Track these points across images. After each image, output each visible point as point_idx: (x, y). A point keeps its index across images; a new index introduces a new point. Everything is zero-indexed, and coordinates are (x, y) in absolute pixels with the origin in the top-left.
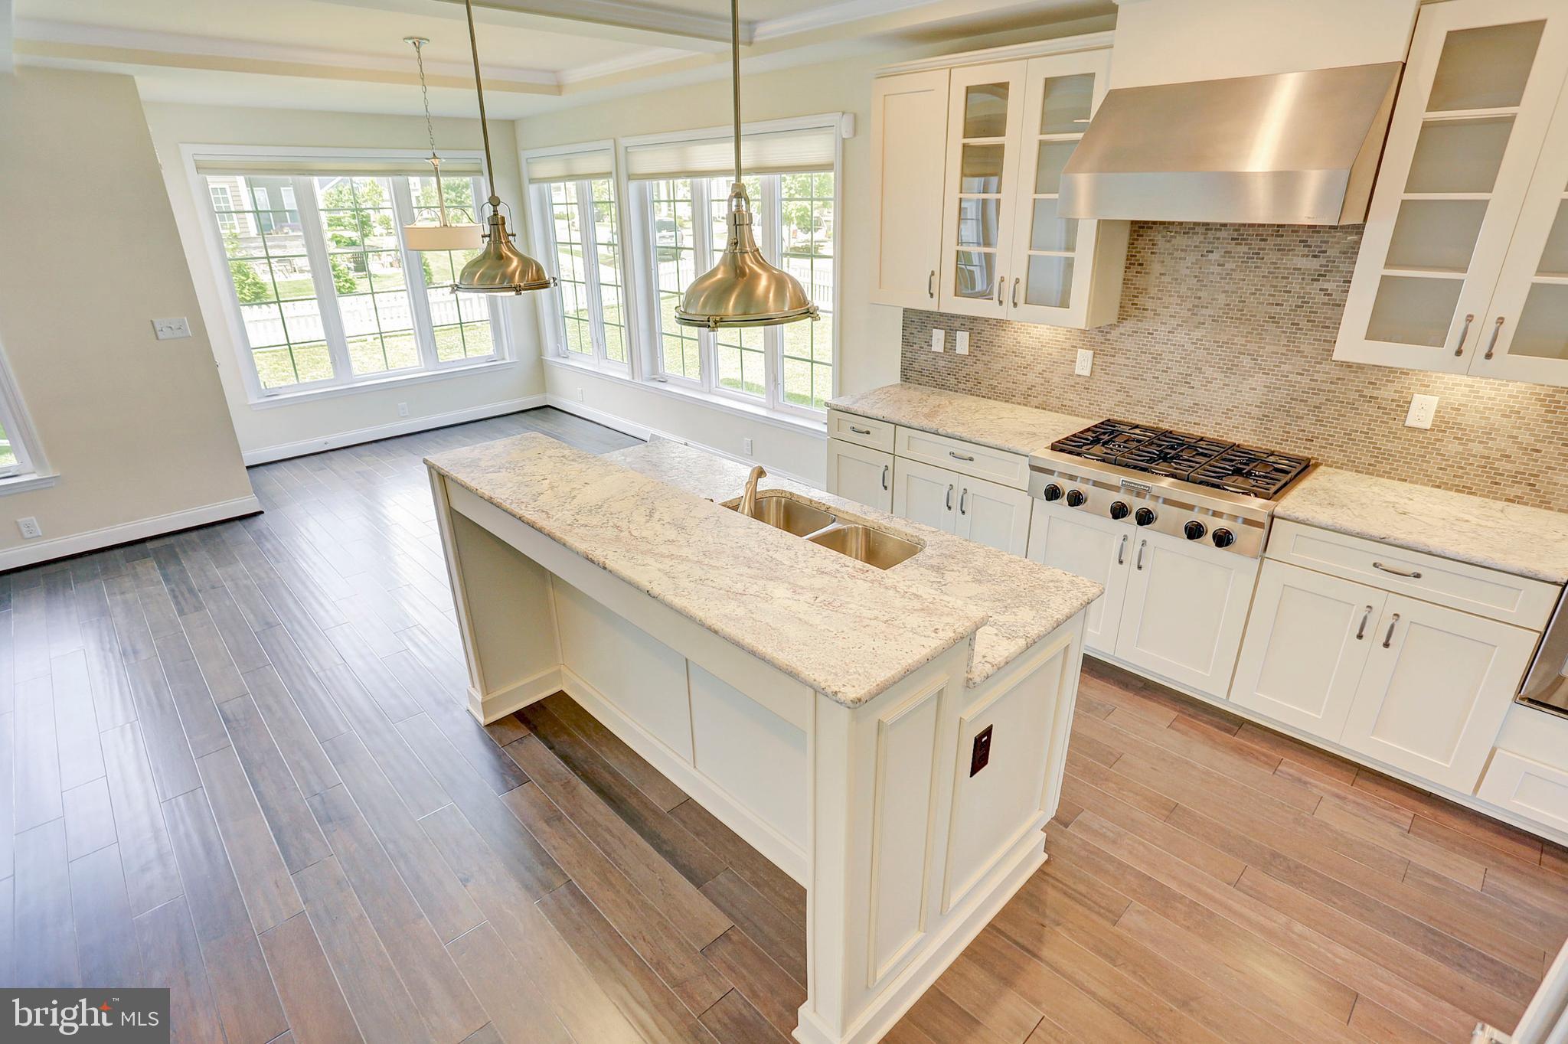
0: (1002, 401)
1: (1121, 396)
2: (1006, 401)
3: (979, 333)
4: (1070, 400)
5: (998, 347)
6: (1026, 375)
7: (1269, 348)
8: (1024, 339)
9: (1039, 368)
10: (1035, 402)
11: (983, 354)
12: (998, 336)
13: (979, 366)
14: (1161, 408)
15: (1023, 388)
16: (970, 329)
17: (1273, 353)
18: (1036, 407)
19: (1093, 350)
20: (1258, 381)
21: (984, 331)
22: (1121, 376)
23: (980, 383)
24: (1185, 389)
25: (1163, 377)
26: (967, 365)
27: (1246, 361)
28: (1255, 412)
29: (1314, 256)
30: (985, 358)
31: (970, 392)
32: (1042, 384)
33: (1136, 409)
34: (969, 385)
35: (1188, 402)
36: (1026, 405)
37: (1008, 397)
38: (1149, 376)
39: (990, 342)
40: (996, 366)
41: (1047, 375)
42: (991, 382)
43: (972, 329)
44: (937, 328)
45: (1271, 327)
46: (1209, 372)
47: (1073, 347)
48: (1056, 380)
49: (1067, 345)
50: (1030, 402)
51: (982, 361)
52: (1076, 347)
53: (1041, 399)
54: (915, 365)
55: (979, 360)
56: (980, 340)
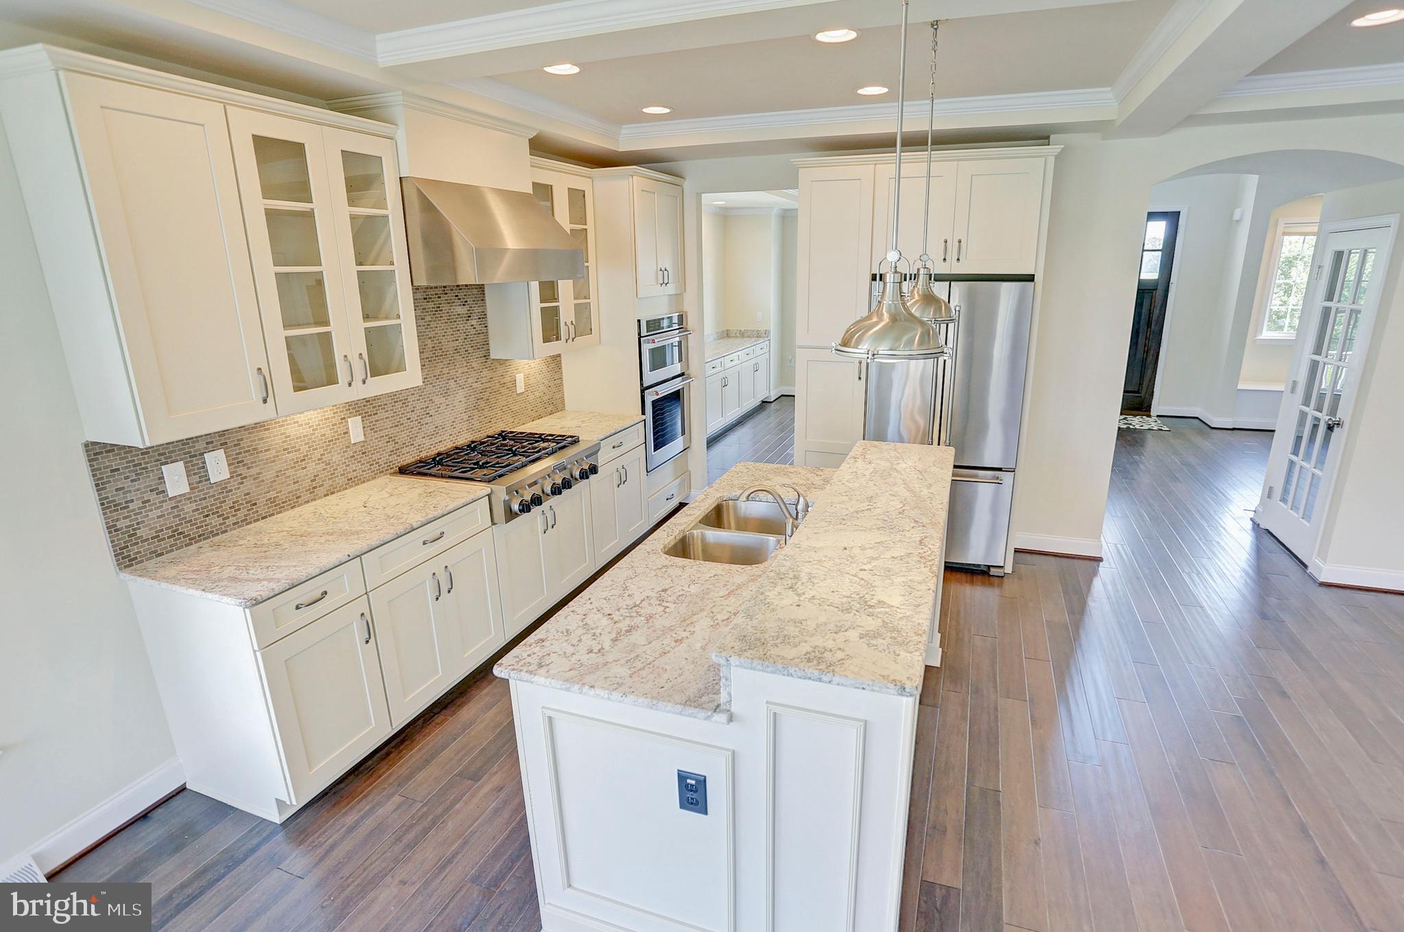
0: (288, 510)
1: (390, 447)
2: (292, 508)
3: (235, 445)
4: (354, 471)
5: (266, 451)
6: (306, 468)
7: (460, 371)
8: (292, 430)
9: (317, 454)
10: (322, 491)
11: (248, 468)
12: (262, 439)
13: (249, 485)
14: (418, 441)
15: (306, 483)
16: (221, 445)
17: (463, 373)
18: (325, 496)
19: (359, 415)
20: (461, 395)
21: (242, 439)
22: (386, 429)
23: (255, 504)
24: (428, 419)
25: (414, 416)
26: (231, 491)
27: (452, 383)
28: (465, 417)
29: (464, 305)
30: (254, 471)
31: (246, 522)
32: (324, 470)
33: (403, 451)
34: (241, 514)
35: (431, 428)
36: (315, 500)
37: (294, 501)
38: (404, 420)
39: (254, 449)
40: (268, 475)
41: (326, 458)
42: (268, 496)
43: (226, 443)
44: (167, 463)
45: (457, 357)
46: (437, 400)
47: (342, 419)
48: (336, 458)
49: (337, 420)
50: (317, 495)
51: (250, 476)
52: (344, 418)
53: (327, 484)
54: (143, 532)
55: (246, 477)
56: (240, 453)
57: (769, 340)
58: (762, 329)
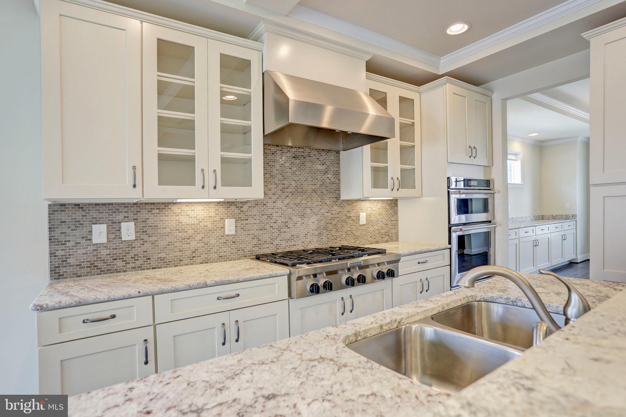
0: (172, 267)
1: (255, 242)
2: (175, 266)
3: (143, 221)
4: (224, 252)
5: (163, 228)
6: (190, 243)
7: (315, 204)
8: (184, 220)
9: (199, 237)
10: (199, 260)
11: (149, 236)
12: (162, 221)
13: (147, 246)
14: (277, 242)
15: (188, 253)
16: (134, 219)
17: (317, 205)
18: (201, 263)
19: (234, 218)
20: (314, 218)
21: (149, 219)
22: (253, 230)
23: (149, 259)
24: (286, 230)
25: (275, 226)
26: (135, 247)
27: (308, 210)
28: (316, 233)
29: (323, 165)
30: (153, 239)
31: (141, 268)
32: (203, 247)
33: (264, 246)
34: (138, 263)
35: (288, 236)
36: (193, 264)
37: (178, 263)
38: (267, 227)
39: (156, 226)
40: (162, 243)
41: (206, 240)
42: (160, 256)
43: (137, 219)
44: (96, 224)
45: (314, 194)
46: (295, 219)
47: (221, 219)
48: (213, 241)
49: (218, 218)
50: (195, 261)
51: (149, 241)
52: (223, 219)
53: (203, 257)
54: (72, 261)
55: (146, 241)
56: (146, 227)
57: (576, 221)
58: (570, 213)
